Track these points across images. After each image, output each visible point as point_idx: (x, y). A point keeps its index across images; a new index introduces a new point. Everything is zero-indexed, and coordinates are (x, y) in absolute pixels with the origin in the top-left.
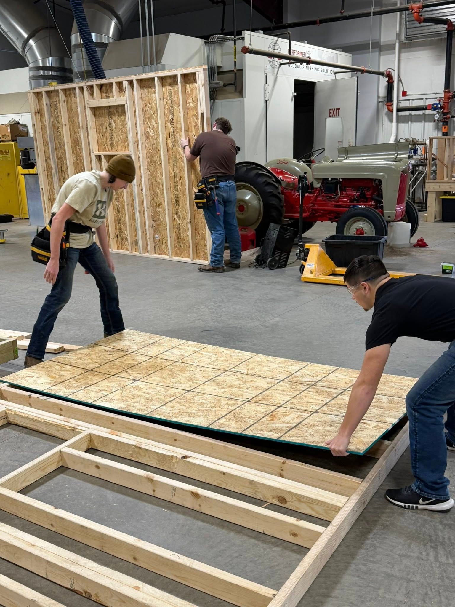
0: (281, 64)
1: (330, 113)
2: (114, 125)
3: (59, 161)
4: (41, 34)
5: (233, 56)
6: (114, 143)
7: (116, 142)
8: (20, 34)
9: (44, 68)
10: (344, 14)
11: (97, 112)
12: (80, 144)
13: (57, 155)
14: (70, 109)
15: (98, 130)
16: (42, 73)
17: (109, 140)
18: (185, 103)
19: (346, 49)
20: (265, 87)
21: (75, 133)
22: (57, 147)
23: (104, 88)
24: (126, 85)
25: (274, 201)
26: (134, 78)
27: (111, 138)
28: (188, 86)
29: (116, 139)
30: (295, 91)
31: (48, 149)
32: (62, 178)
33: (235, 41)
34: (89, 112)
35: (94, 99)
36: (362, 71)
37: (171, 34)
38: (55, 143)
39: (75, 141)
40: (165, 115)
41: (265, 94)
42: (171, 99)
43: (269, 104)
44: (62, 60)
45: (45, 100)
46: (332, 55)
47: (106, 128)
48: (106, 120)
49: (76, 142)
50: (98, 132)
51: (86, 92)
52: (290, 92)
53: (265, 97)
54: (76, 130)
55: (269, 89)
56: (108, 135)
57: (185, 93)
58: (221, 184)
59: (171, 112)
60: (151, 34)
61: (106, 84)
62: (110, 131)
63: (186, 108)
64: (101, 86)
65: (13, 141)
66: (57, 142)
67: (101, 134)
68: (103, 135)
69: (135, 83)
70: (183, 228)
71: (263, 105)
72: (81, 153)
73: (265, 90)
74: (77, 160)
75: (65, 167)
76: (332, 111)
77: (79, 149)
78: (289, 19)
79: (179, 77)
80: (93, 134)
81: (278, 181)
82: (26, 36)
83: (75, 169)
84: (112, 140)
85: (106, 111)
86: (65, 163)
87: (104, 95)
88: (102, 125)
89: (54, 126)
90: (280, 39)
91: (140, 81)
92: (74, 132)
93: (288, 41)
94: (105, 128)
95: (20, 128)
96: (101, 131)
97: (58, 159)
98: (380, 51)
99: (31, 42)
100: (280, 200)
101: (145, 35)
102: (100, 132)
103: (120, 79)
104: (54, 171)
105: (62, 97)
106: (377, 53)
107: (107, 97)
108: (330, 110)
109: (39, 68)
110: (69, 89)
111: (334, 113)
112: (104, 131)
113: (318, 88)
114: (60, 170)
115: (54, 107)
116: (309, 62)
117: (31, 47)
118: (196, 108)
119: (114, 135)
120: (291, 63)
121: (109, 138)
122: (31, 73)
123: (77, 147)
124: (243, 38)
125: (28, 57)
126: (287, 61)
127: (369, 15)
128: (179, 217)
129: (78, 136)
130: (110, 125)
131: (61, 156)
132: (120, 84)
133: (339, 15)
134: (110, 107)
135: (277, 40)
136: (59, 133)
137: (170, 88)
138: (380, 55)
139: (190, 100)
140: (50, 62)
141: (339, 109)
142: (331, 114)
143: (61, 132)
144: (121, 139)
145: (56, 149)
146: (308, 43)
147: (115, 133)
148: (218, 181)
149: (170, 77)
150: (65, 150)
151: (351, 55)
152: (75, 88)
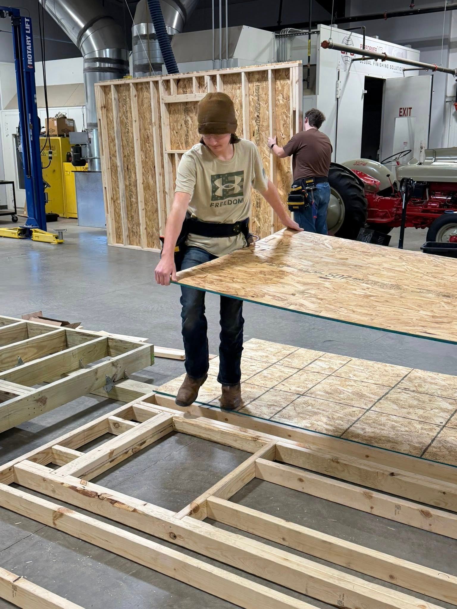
0: (354, 60)
1: (401, 112)
2: (190, 122)
3: (125, 159)
4: (99, 23)
5: (307, 50)
6: (190, 141)
7: (192, 140)
8: (76, 24)
9: (101, 60)
10: (415, 8)
11: (172, 108)
12: (150, 142)
13: (123, 153)
14: (141, 104)
15: (171, 127)
16: (98, 64)
17: (183, 138)
18: (275, 100)
19: (414, 45)
20: (337, 84)
21: (145, 130)
22: (124, 144)
23: (181, 83)
24: (207, 80)
25: (358, 205)
26: (217, 73)
27: (187, 135)
28: (278, 82)
29: (192, 137)
30: (365, 89)
31: (115, 145)
32: (128, 177)
33: (310, 34)
34: (163, 108)
35: (170, 94)
36: (434, 69)
37: (244, 26)
38: (122, 140)
39: (144, 138)
40: (250, 112)
41: (337, 91)
42: (258, 96)
43: (340, 101)
44: (119, 52)
45: (113, 94)
46: (401, 51)
47: (181, 125)
48: (181, 117)
49: (146, 140)
50: (172, 129)
51: (161, 87)
52: (360, 89)
53: (336, 95)
54: (147, 127)
55: (341, 86)
56: (183, 133)
57: (275, 90)
58: (319, 186)
59: (257, 109)
60: (224, 26)
61: (184, 79)
62: (185, 128)
63: (275, 105)
64: (178, 81)
65: (59, 136)
66: (124, 139)
67: (175, 131)
68: (177, 133)
69: (218, 78)
70: (264, 232)
71: (335, 102)
72: (150, 151)
73: (337, 87)
74: (146, 158)
75: (132, 166)
76: (402, 110)
77: (149, 147)
78: (352, 12)
79: (270, 72)
80: (166, 131)
81: (361, 183)
82: (82, 25)
83: (143, 167)
84: (187, 138)
85: (182, 107)
86: (132, 161)
87: (181, 90)
88: (177, 121)
89: (122, 122)
90: (353, 34)
91: (223, 76)
92: (143, 129)
93: (362, 36)
94: (180, 125)
95: (67, 122)
96: (176, 128)
97: (125, 156)
98: (450, 48)
99: (88, 32)
100: (364, 203)
101: (217, 27)
102: (174, 129)
103: (201, 74)
104: (119, 169)
105: (133, 91)
106: (447, 50)
107: (185, 93)
108: (401, 109)
109: (96, 60)
110: (141, 83)
111: (404, 112)
112: (179, 128)
113: (387, 86)
114: (126, 169)
115: (122, 102)
116: (384, 58)
117: (88, 37)
118: (287, 106)
119: (190, 132)
120: (364, 59)
121: (184, 136)
122: (87, 65)
123: (147, 144)
124: (318, 32)
125: (84, 48)
126: (361, 56)
127: (441, 9)
128: (259, 220)
129: (149, 133)
130: (186, 122)
131: (128, 154)
132: (200, 79)
133: (408, 9)
134: (187, 103)
135: (350, 35)
136: (127, 130)
137: (258, 84)
138: (449, 52)
139: (280, 97)
140: (107, 53)
141: (410, 108)
142: (402, 114)
143: (130, 128)
144: (197, 136)
145: (123, 146)
146: (380, 39)
147: (191, 130)
148: (316, 183)
149: (258, 72)
150: (133, 147)
151: (419, 52)
152: (148, 83)
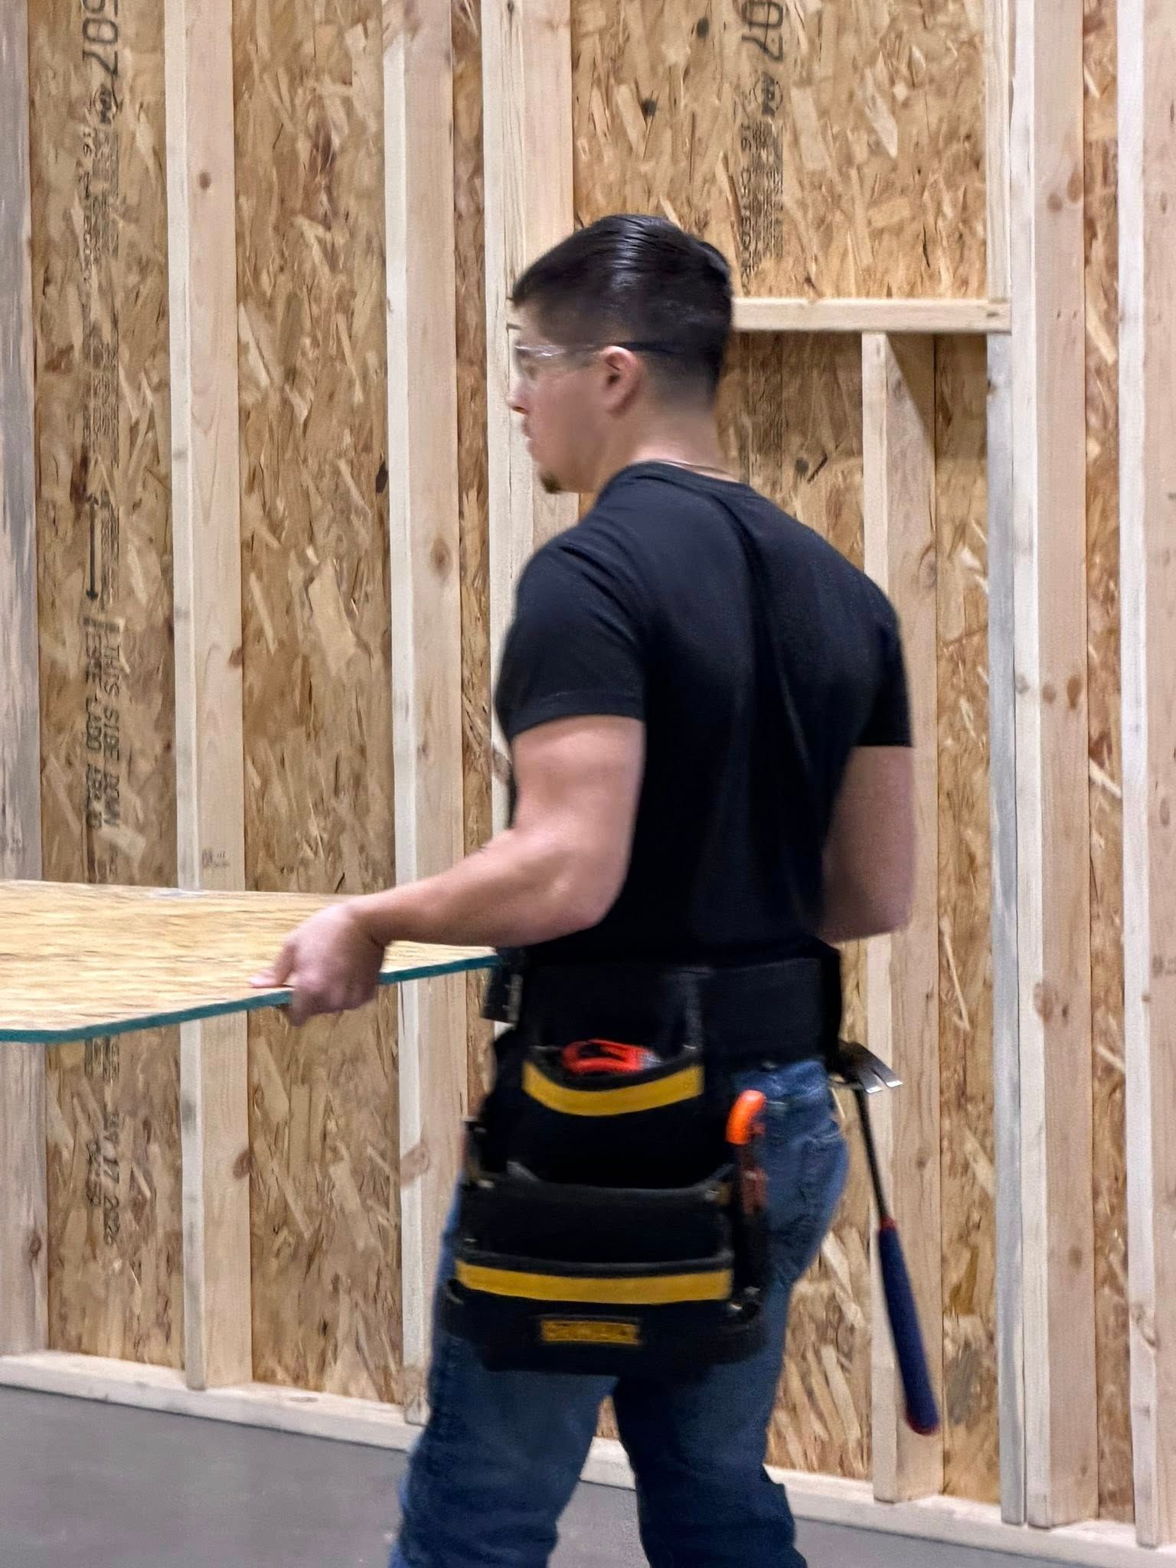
3: (64, 387)
6: (789, 194)
7: (816, 182)
12: (349, 202)
13: (43, 320)
15: (590, 47)
21: (298, 75)
22: (55, 228)
27: (756, 137)
29: (817, 155)
32: (75, 584)
38: (38, 182)
39: (285, 160)
47: (702, 28)
49: (301, 179)
50: (599, 65)
54: (317, 41)
56: (714, 109)
66: (59, 170)
67: (623, 95)
68: (647, 108)
72: (344, 303)
74: (291, 375)
75: (131, 462)
77: (331, 255)
83: (253, 480)
84: (757, 167)
86: (131, 408)
94: (688, 23)
96: (638, 56)
97: (57, 362)
102: (615, 69)
112: (677, 52)
114: (60, 494)
119: (801, 104)
121: (730, 138)
123: (312, 232)
129: (336, 113)
131: (93, 331)
136: (97, 76)
143: (128, 59)
144: (876, 148)
145: (40, 247)
147: (806, 81)
150: (153, 265)
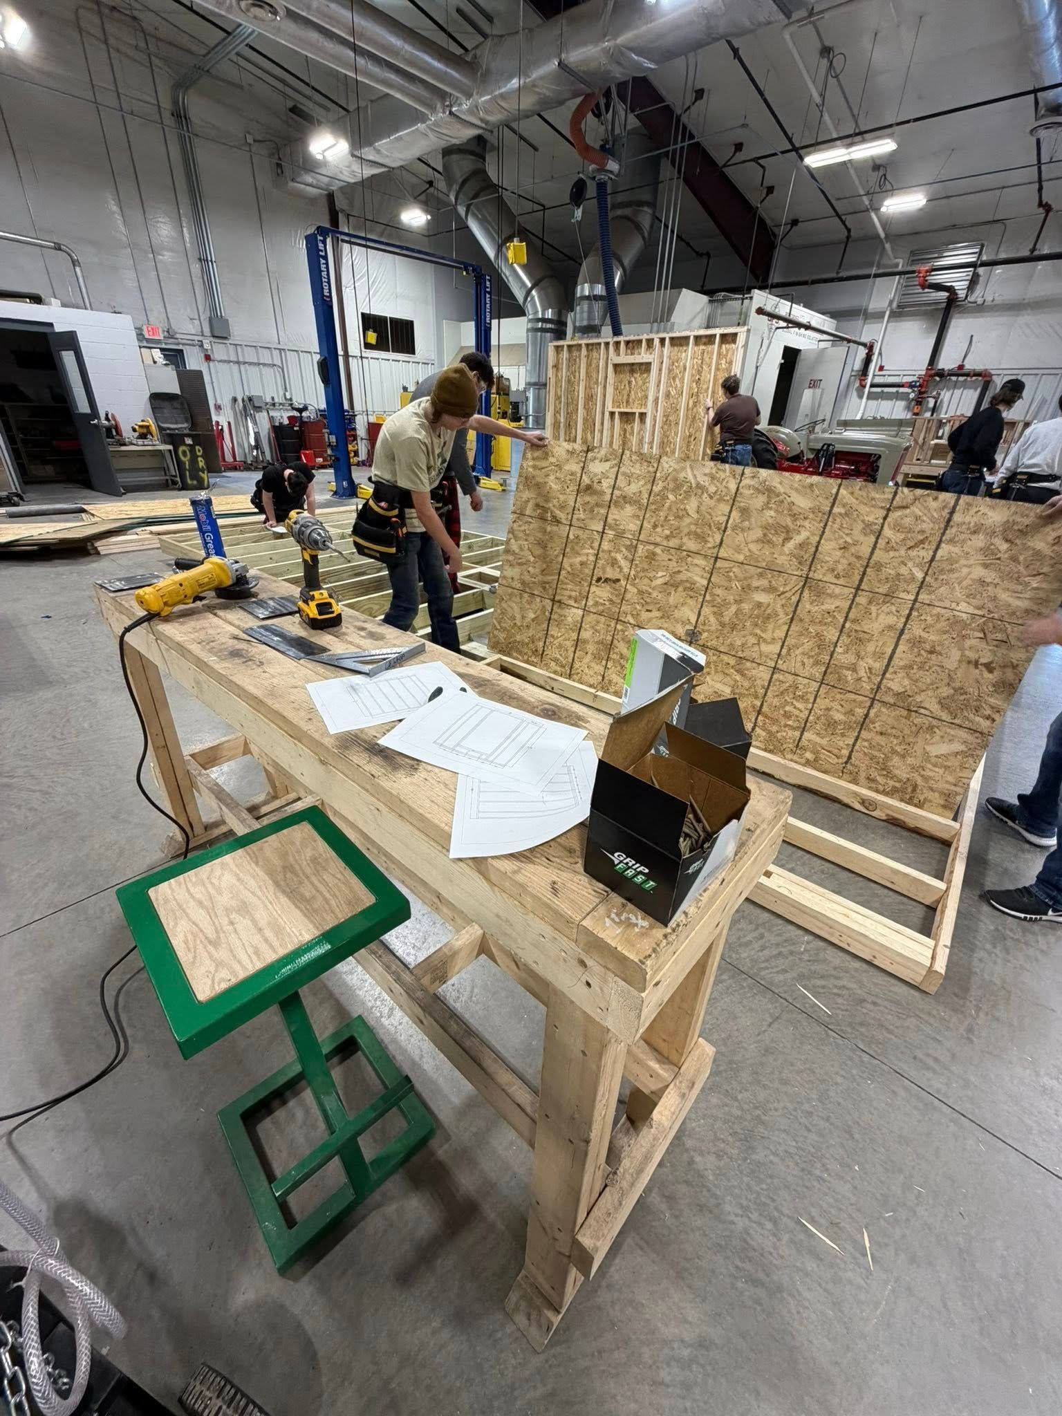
0: (778, 328)
2: (634, 383)
3: (569, 416)
4: (544, 284)
5: (738, 316)
6: (631, 400)
7: (634, 400)
8: (523, 284)
9: (544, 320)
10: (840, 275)
11: (618, 369)
12: (595, 400)
13: (568, 411)
14: (589, 365)
15: (616, 386)
16: (540, 325)
17: (625, 397)
18: (718, 364)
19: (834, 315)
20: (759, 352)
21: (591, 389)
22: (569, 402)
23: (631, 344)
24: (657, 342)
26: (667, 336)
27: (628, 395)
28: (724, 346)
29: (634, 396)
30: (782, 359)
31: (560, 403)
33: (743, 299)
34: (610, 368)
35: (618, 355)
36: (849, 341)
37: (684, 290)
38: (568, 398)
39: (588, 396)
40: (693, 375)
41: (758, 359)
42: (702, 359)
43: (759, 370)
44: (560, 313)
45: (565, 354)
46: (820, 320)
47: (625, 385)
48: (626, 377)
49: (590, 398)
50: (616, 389)
51: (611, 348)
52: (778, 359)
53: (757, 363)
54: (593, 386)
55: (762, 355)
56: (625, 393)
57: (719, 354)
59: (699, 372)
60: (666, 288)
61: (634, 341)
62: (628, 389)
63: (717, 369)
64: (627, 343)
66: (570, 397)
67: (618, 391)
68: (620, 392)
69: (667, 341)
71: (753, 372)
72: (593, 408)
73: (759, 356)
74: (588, 415)
75: (574, 422)
76: (812, 382)
77: (593, 405)
79: (717, 336)
80: (610, 390)
81: (775, 449)
82: (529, 285)
83: (584, 424)
84: (628, 397)
85: (627, 368)
86: (574, 417)
87: (629, 351)
88: (621, 382)
89: (569, 381)
90: (782, 301)
91: (672, 339)
92: (588, 388)
93: (789, 304)
96: (620, 387)
97: (568, 414)
98: (866, 319)
99: (534, 292)
101: (659, 289)
102: (618, 389)
103: (651, 336)
104: (562, 425)
105: (584, 351)
106: (863, 321)
107: (632, 354)
108: (812, 380)
109: (539, 320)
110: (592, 344)
111: (814, 384)
112: (623, 387)
113: (801, 356)
114: (567, 425)
115: (572, 362)
116: (808, 327)
117: (533, 298)
119: (633, 392)
120: (788, 327)
121: (626, 395)
122: (530, 325)
123: (592, 403)
124: (752, 298)
125: (529, 308)
126: (784, 324)
129: (594, 392)
130: (630, 382)
131: (572, 412)
132: (650, 342)
133: (834, 276)
134: (633, 364)
135: (779, 301)
136: (574, 389)
137: (703, 347)
138: (864, 323)
139: (723, 362)
140: (549, 314)
141: (820, 380)
142: (812, 385)
143: (576, 387)
144: (639, 396)
145: (568, 404)
146: (804, 306)
147: (634, 390)
148: (735, 444)
149: (706, 336)
150: (577, 405)
151: (836, 322)
152: (600, 344)
